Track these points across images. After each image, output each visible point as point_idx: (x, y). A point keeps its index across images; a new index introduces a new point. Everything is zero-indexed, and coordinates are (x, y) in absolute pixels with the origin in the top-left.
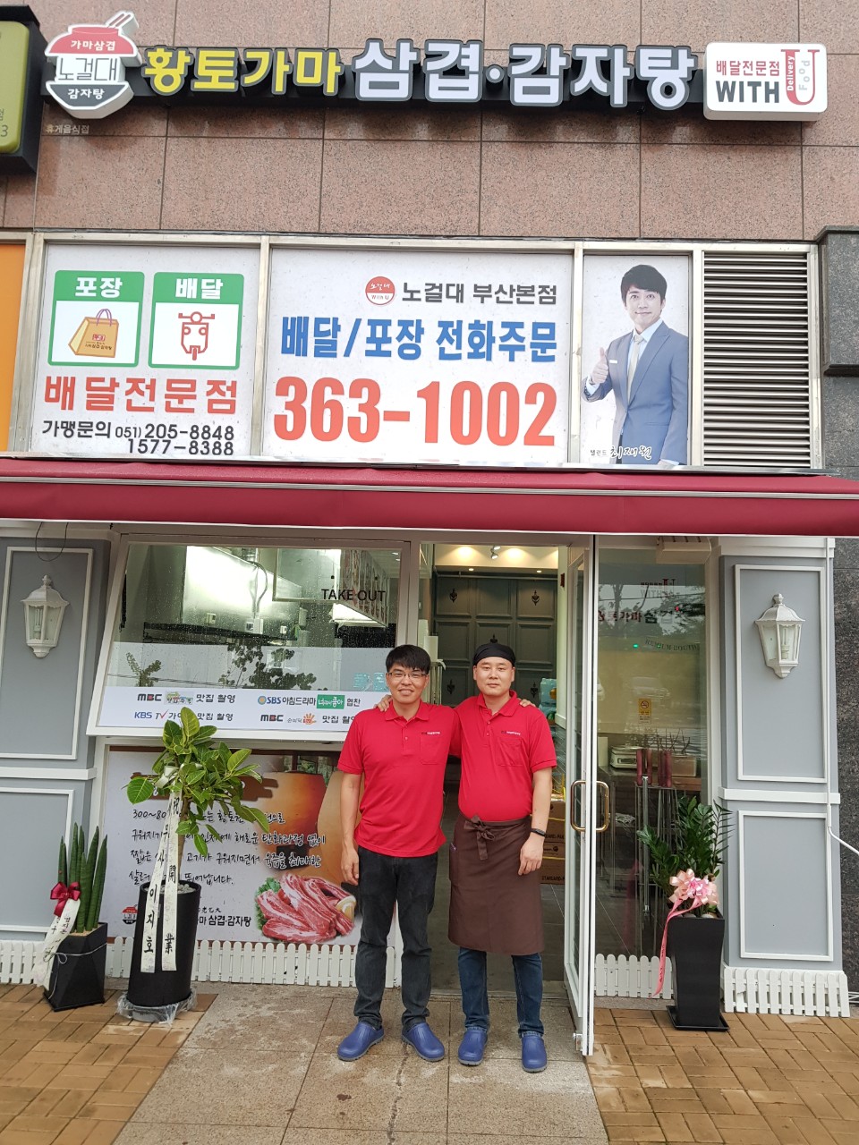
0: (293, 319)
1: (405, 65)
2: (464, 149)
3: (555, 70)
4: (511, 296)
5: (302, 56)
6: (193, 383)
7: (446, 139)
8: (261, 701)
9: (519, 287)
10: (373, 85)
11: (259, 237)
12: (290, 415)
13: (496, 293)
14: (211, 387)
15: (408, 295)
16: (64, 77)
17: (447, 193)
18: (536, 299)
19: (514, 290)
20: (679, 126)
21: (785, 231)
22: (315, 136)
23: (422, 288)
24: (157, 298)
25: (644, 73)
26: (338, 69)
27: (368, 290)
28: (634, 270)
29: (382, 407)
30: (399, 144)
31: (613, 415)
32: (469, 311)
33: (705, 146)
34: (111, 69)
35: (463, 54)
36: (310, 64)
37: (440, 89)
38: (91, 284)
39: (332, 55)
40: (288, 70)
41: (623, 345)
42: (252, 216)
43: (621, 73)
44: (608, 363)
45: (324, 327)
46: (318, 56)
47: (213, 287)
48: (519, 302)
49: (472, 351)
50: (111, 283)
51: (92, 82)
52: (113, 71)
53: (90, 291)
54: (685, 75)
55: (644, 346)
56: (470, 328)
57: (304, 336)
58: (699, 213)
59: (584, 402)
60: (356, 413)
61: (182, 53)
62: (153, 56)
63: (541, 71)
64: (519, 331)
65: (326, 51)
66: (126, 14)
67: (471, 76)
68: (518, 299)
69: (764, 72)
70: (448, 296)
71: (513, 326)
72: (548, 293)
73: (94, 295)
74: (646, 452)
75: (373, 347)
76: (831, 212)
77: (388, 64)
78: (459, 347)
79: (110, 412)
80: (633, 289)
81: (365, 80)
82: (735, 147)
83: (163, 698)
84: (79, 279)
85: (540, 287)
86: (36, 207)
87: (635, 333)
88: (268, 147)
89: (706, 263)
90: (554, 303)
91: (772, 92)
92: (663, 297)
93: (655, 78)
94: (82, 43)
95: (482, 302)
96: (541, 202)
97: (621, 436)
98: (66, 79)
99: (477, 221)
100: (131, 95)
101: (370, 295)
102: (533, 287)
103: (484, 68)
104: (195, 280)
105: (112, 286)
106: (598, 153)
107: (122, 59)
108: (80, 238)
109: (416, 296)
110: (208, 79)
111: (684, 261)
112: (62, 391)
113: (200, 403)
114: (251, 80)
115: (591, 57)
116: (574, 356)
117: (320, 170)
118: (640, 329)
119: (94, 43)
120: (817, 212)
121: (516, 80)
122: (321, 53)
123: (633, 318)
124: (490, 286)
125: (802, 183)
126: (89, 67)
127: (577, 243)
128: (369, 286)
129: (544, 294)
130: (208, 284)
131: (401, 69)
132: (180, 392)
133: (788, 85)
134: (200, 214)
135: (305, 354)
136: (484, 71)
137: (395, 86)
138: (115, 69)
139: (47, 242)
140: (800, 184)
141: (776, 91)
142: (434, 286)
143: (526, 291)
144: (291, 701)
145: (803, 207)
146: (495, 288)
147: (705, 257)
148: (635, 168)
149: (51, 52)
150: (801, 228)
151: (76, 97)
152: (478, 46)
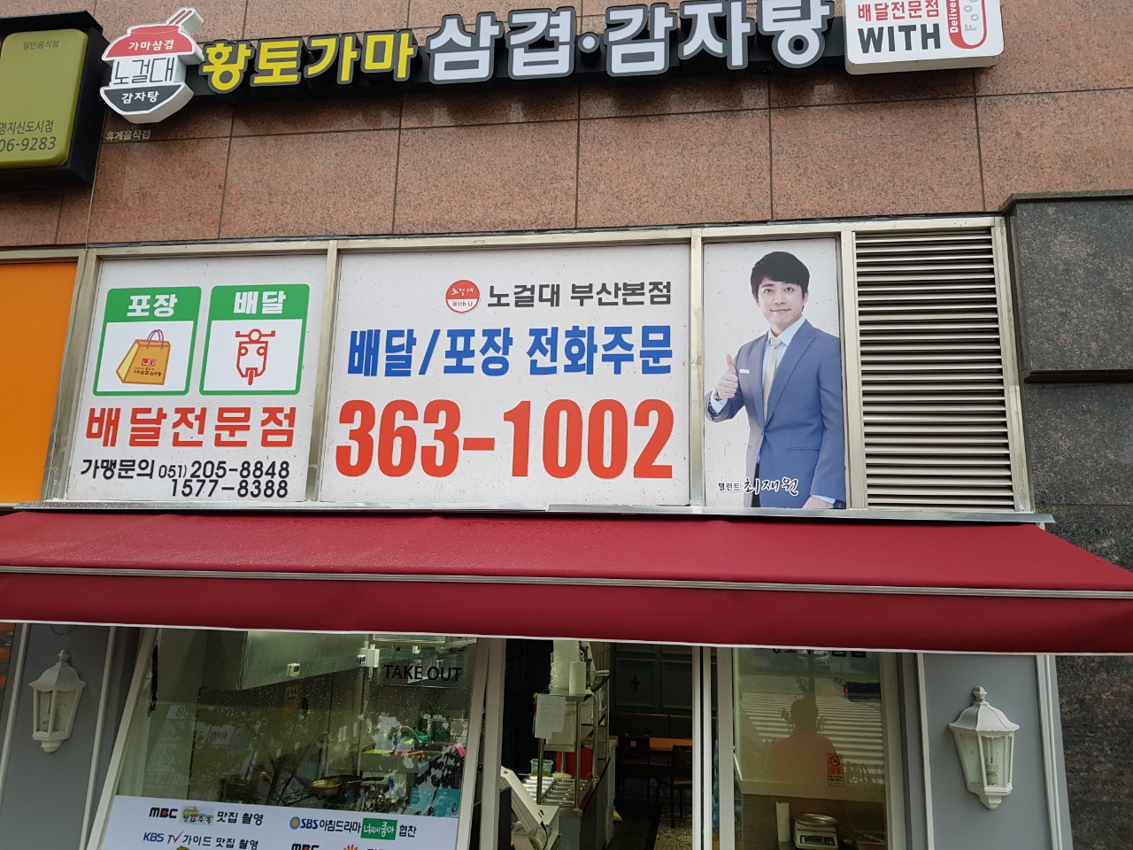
0: (363, 333)
1: (485, 41)
2: (558, 130)
3: (659, 32)
4: (616, 296)
5: (372, 40)
6: (247, 411)
7: (537, 120)
8: (295, 823)
9: (625, 285)
10: (450, 66)
11: (325, 243)
12: (355, 446)
13: (598, 293)
14: (267, 415)
15: (495, 300)
16: (119, 81)
17: (539, 181)
18: (646, 298)
19: (620, 289)
20: (817, 84)
21: (959, 201)
22: (390, 126)
23: (511, 291)
24: (214, 315)
25: (768, 27)
26: (411, 51)
27: (449, 295)
28: (767, 258)
29: (461, 434)
30: (483, 129)
31: (747, 440)
32: (567, 316)
33: (851, 106)
34: (168, 69)
35: (552, 23)
36: (380, 47)
37: (526, 64)
38: (144, 302)
39: (405, 37)
40: (355, 56)
41: (755, 351)
42: (319, 219)
43: (739, 29)
44: (737, 373)
45: (396, 341)
46: (389, 39)
47: (275, 300)
48: (625, 302)
49: (569, 363)
50: (166, 300)
51: (148, 84)
52: (169, 71)
53: (143, 311)
54: (819, 25)
55: (783, 350)
56: (566, 336)
57: (374, 352)
58: (846, 186)
59: (709, 422)
60: (431, 442)
61: (242, 47)
62: (212, 51)
63: (644, 34)
64: (625, 337)
65: (397, 33)
66: (187, 10)
67: (561, 47)
68: (625, 300)
69: (918, 13)
70: (541, 299)
71: (618, 332)
72: (661, 291)
73: (147, 314)
74: (791, 486)
75: (453, 362)
76: (1020, 175)
77: (466, 41)
78: (554, 359)
79: (154, 448)
80: (767, 281)
81: (440, 60)
82: (889, 104)
83: (178, 814)
84: (132, 297)
85: (650, 284)
86: (91, 222)
87: (770, 335)
88: (339, 142)
89: (859, 246)
90: (668, 302)
91: (930, 36)
92: (805, 291)
93: (783, 31)
94: (139, 44)
95: (582, 304)
96: (650, 185)
97: (758, 465)
98: (121, 83)
99: (574, 212)
100: (190, 94)
101: (450, 301)
102: (642, 285)
103: (576, 36)
104: (256, 293)
105: (166, 304)
106: (718, 124)
107: (179, 57)
108: (134, 253)
109: (503, 300)
110: (269, 73)
111: (830, 246)
112: (105, 424)
113: (253, 435)
114: (314, 70)
115: (702, 14)
116: (693, 365)
117: (395, 164)
118: (776, 330)
119: (152, 43)
120: (1000, 176)
121: (613, 47)
122: (392, 36)
123: (768, 317)
124: (591, 285)
125: (979, 141)
126: (145, 68)
127: (694, 230)
128: (450, 290)
129: (656, 292)
130: (270, 297)
131: (481, 46)
132: (233, 421)
133: (950, 26)
134: (262, 219)
135: (374, 374)
136: (576, 40)
137: (474, 64)
138: (172, 69)
139: (100, 259)
140: (976, 144)
141: (936, 35)
142: (525, 288)
143: (636, 289)
144: (330, 826)
145: (981, 171)
146: (597, 288)
147: (857, 238)
148: (763, 137)
149: (108, 56)
150: (980, 197)
151: (130, 101)
152: (569, 13)
